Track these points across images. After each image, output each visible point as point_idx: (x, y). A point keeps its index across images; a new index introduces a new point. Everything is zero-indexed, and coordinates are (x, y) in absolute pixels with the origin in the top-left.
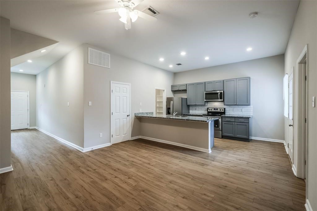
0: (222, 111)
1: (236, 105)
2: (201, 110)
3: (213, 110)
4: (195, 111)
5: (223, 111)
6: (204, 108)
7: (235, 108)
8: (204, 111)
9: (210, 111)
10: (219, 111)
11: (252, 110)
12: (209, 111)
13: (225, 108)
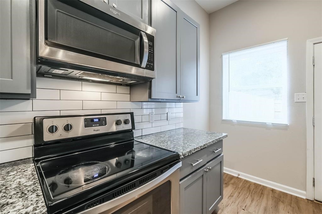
0: (122, 127)
5: (129, 127)
9: (60, 135)
13: (132, 114)
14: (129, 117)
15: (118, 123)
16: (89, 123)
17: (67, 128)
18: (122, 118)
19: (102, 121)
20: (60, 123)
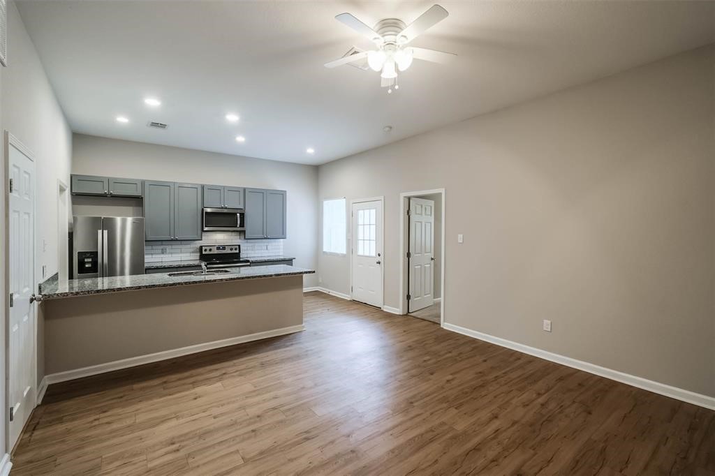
0: (234, 251)
1: (265, 238)
2: (181, 252)
3: (215, 251)
4: (162, 256)
5: (237, 251)
6: (189, 246)
7: (257, 244)
8: (188, 255)
9: (208, 252)
10: (228, 251)
11: (282, 247)
12: (204, 253)
13: (239, 246)
14: (237, 247)
15: (231, 249)
16: (218, 248)
17: (210, 250)
18: (234, 247)
19: (224, 248)
20: (208, 248)
